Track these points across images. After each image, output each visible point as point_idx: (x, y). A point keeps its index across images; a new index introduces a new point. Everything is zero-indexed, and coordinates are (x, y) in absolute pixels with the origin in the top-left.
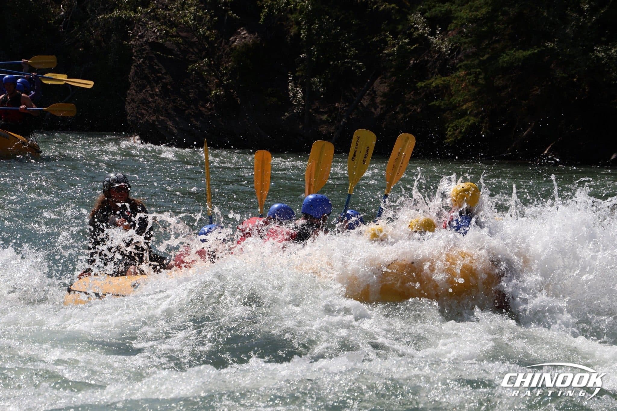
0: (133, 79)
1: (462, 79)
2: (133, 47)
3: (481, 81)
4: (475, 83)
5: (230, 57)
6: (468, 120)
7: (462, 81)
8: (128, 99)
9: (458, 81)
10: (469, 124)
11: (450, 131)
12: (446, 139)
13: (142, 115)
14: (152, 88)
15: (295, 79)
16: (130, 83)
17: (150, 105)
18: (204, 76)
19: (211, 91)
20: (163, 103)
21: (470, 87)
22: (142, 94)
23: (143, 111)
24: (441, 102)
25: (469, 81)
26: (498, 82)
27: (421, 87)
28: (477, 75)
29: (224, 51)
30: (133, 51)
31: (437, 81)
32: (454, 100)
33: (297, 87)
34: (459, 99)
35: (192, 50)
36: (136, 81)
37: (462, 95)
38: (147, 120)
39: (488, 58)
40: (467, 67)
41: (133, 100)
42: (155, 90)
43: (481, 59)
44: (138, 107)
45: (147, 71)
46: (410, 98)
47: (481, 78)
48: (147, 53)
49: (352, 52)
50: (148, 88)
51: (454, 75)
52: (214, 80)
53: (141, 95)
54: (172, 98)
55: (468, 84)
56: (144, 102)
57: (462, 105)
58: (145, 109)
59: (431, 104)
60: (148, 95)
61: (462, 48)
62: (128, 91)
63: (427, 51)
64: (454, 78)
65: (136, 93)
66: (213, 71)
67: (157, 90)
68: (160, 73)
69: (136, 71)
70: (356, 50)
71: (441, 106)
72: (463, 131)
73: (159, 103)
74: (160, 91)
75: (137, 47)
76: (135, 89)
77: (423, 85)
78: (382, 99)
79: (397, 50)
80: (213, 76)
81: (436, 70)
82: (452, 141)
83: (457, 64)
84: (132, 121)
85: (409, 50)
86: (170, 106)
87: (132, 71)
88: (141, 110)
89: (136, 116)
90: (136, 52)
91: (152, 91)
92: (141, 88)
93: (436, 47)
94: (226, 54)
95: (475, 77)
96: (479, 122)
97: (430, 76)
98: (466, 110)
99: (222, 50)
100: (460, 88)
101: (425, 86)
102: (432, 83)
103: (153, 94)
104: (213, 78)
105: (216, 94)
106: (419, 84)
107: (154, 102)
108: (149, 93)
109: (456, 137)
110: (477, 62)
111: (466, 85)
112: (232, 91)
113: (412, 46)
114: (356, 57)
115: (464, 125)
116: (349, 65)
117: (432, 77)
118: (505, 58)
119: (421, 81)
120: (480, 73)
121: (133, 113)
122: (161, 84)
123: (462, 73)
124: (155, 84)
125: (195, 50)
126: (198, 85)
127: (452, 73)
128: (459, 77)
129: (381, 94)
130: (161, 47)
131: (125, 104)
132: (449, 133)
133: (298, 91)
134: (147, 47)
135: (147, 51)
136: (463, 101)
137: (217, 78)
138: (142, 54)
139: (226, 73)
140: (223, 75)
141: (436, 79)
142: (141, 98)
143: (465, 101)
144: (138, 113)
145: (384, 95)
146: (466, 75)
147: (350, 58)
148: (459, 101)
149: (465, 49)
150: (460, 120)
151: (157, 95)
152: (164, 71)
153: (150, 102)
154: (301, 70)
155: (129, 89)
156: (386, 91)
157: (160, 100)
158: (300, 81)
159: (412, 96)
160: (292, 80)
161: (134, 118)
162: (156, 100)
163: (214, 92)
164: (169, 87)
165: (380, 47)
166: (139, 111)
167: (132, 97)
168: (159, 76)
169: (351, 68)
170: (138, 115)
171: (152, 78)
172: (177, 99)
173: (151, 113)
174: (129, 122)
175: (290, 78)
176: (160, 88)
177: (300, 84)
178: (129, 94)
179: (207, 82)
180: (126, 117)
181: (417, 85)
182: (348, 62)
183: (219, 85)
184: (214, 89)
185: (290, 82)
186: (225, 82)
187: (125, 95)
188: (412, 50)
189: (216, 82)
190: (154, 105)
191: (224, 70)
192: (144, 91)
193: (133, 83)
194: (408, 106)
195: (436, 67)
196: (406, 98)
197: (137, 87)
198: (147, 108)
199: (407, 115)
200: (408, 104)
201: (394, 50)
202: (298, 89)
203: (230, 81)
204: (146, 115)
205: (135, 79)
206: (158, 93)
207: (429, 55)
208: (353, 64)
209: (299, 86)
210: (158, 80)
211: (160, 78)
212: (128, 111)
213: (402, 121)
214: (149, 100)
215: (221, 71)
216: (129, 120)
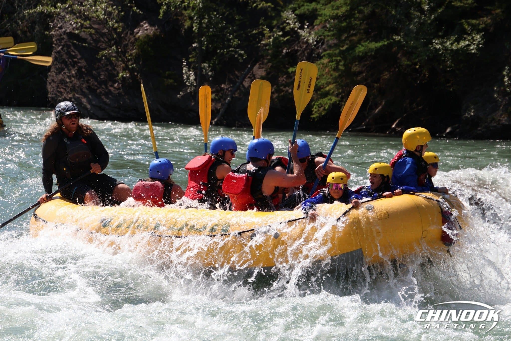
0: (53, 63)
1: (325, 65)
2: (53, 37)
3: (341, 67)
4: (336, 69)
5: (135, 46)
6: (330, 99)
7: (326, 67)
8: (49, 80)
9: (323, 67)
10: (332, 102)
11: (315, 108)
12: (313, 115)
13: (61, 93)
14: (69, 70)
15: (189, 65)
17: (68, 85)
18: (113, 61)
19: (118, 73)
20: (78, 83)
21: (332, 72)
22: (61, 75)
23: (62, 90)
25: (331, 68)
26: (355, 68)
27: (292, 72)
28: (338, 63)
29: (129, 41)
30: (54, 40)
32: (319, 82)
33: (190, 71)
34: (323, 82)
35: (102, 40)
36: (56, 64)
37: (325, 78)
38: (65, 97)
39: (347, 48)
40: (330, 56)
41: (53, 81)
42: (71, 72)
43: (341, 49)
44: (58, 87)
45: (65, 57)
46: (283, 80)
47: (341, 65)
48: (65, 42)
49: (236, 42)
50: (66, 71)
51: (319, 62)
53: (60, 77)
54: (86, 79)
55: (330, 70)
57: (326, 87)
58: (63, 88)
60: (66, 76)
61: (326, 40)
62: (49, 73)
63: (297, 42)
64: (319, 64)
65: (56, 74)
66: (120, 57)
67: (73, 73)
68: (76, 58)
69: (55, 56)
70: (239, 40)
72: (326, 108)
73: (75, 83)
74: (76, 73)
75: (57, 36)
76: (55, 71)
77: (293, 70)
79: (273, 41)
80: (120, 61)
81: (305, 58)
82: (317, 117)
83: (322, 53)
84: (52, 98)
85: (282, 41)
86: (84, 86)
87: (53, 56)
89: (56, 94)
90: (56, 40)
91: (69, 73)
92: (59, 71)
93: (305, 39)
94: (131, 43)
95: (336, 64)
96: (339, 101)
98: (329, 91)
99: (128, 40)
100: (324, 73)
103: (70, 76)
104: (120, 63)
105: (122, 76)
107: (71, 82)
108: (67, 75)
109: (321, 113)
110: (337, 51)
111: (329, 71)
112: (136, 74)
113: (285, 38)
114: (238, 46)
115: (327, 103)
116: (233, 53)
118: (361, 48)
119: (292, 66)
120: (340, 61)
121: (53, 91)
122: (76, 68)
123: (325, 60)
124: (71, 68)
125: (106, 39)
126: (108, 69)
127: (317, 60)
128: (323, 64)
129: (260, 77)
130: (77, 37)
131: (47, 84)
132: (315, 110)
133: (191, 74)
134: (65, 37)
135: (65, 40)
136: (326, 84)
137: (124, 63)
138: (60, 42)
139: (131, 59)
140: (129, 60)
143: (328, 84)
144: (58, 91)
145: (262, 78)
146: (329, 62)
147: (234, 47)
148: (323, 84)
149: (328, 41)
150: (324, 100)
151: (74, 77)
152: (79, 57)
153: (67, 83)
154: (193, 57)
155: (50, 71)
156: (263, 74)
157: (76, 81)
158: (192, 66)
159: (285, 79)
160: (186, 65)
161: (54, 96)
162: (73, 81)
163: (121, 75)
164: (83, 70)
165: (259, 38)
166: (59, 90)
167: (53, 78)
168: (75, 61)
169: (234, 55)
170: (57, 93)
171: (69, 62)
172: (90, 80)
173: (68, 92)
174: (50, 99)
175: (185, 64)
176: (76, 71)
177: (193, 68)
178: (50, 75)
179: (116, 66)
180: (48, 94)
181: (289, 70)
182: (232, 51)
183: (125, 69)
184: (121, 72)
185: (184, 67)
186: (130, 67)
187: (47, 77)
188: (285, 41)
189: (123, 67)
190: (71, 85)
191: (129, 56)
192: (62, 73)
193: (53, 66)
194: (282, 88)
195: (304, 55)
196: (279, 81)
197: (57, 70)
198: (65, 87)
199: (280, 95)
200: (281, 86)
201: (270, 41)
202: (191, 72)
203: (135, 65)
204: (64, 93)
205: (55, 63)
206: (75, 75)
207: (299, 45)
208: (236, 52)
209: (191, 70)
210: (74, 64)
211: (76, 63)
212: (49, 90)
213: (276, 100)
214: (66, 81)
215: (127, 57)
216: (50, 97)
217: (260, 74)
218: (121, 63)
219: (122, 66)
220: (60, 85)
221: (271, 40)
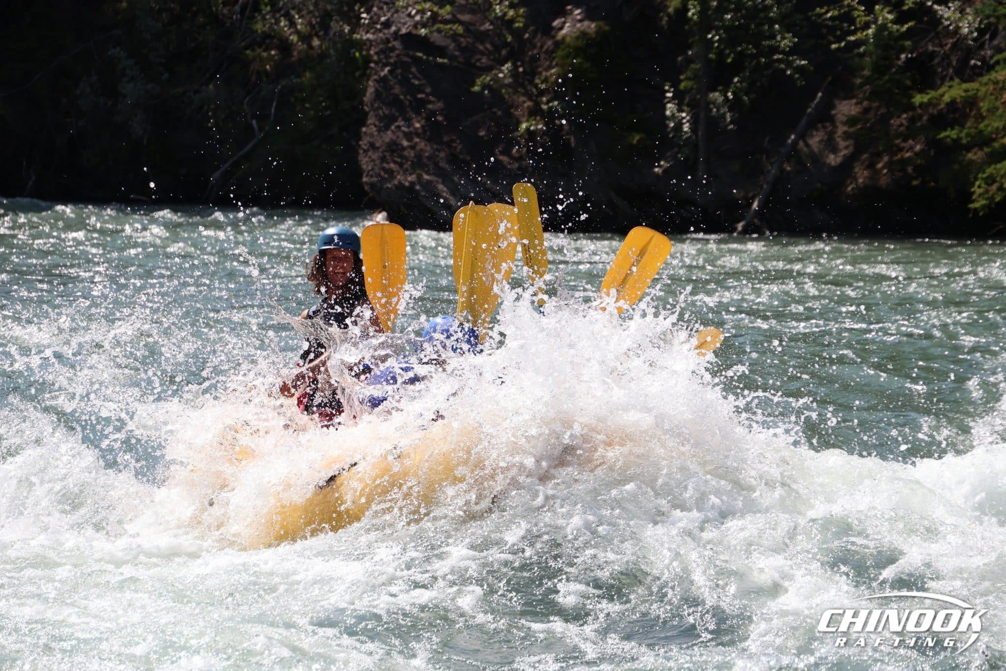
0: (372, 105)
1: (1001, 85)
2: (371, 46)
5: (554, 58)
7: (1002, 89)
8: (364, 143)
9: (994, 89)
11: (979, 187)
12: (973, 202)
13: (390, 172)
14: (408, 121)
15: (679, 97)
16: (366, 114)
17: (406, 153)
18: (506, 97)
19: (518, 123)
20: (428, 148)
22: (389, 132)
23: (392, 165)
24: (961, 132)
27: (922, 105)
29: (542, 47)
30: (372, 52)
31: (953, 91)
32: (987, 126)
33: (682, 111)
35: (481, 47)
36: (379, 108)
37: (1001, 116)
38: (400, 182)
41: (372, 146)
42: (413, 124)
44: (383, 159)
45: (397, 90)
46: (901, 125)
48: (398, 56)
49: (787, 40)
50: (400, 123)
51: (985, 79)
52: (524, 102)
53: (389, 136)
54: (446, 139)
57: (1003, 137)
58: (395, 162)
59: (943, 135)
60: (401, 135)
61: (1000, 27)
62: (364, 129)
63: (932, 34)
64: (986, 84)
65: (379, 131)
66: (523, 87)
67: (418, 125)
68: (423, 92)
69: (376, 90)
70: (794, 36)
71: (961, 139)
73: (421, 150)
74: (423, 127)
75: (379, 44)
76: (377, 123)
77: (925, 98)
78: (845, 128)
79: (875, 34)
80: (524, 94)
81: (951, 71)
82: (983, 206)
83: (992, 57)
84: (372, 185)
85: (896, 34)
86: (442, 155)
87: (370, 91)
88: (388, 163)
89: (379, 176)
90: (377, 53)
91: (409, 127)
92: (386, 122)
93: (950, 25)
94: (546, 53)
97: (939, 82)
99: (539, 45)
100: (998, 104)
101: (930, 103)
102: (943, 95)
103: (411, 132)
104: (522, 99)
105: (528, 129)
106: (918, 99)
107: (413, 147)
108: (404, 132)
109: (992, 198)
113: (902, 26)
114: (794, 50)
116: (783, 66)
117: (942, 84)
119: (921, 91)
121: (373, 169)
122: (424, 115)
123: (1001, 75)
124: (412, 114)
125: (488, 46)
126: (495, 113)
127: (982, 75)
128: (996, 83)
129: (845, 119)
130: (424, 43)
131: (358, 154)
132: (979, 191)
133: (684, 118)
134: (397, 44)
135: (397, 52)
136: (1004, 129)
137: (530, 99)
138: (387, 57)
139: (546, 89)
140: (542, 93)
141: (950, 87)
142: (387, 140)
144: (384, 169)
145: (851, 121)
147: (783, 52)
150: (999, 166)
151: (418, 135)
152: (428, 90)
153: (404, 149)
154: (688, 79)
155: (364, 124)
156: (853, 113)
157: (423, 144)
158: (687, 100)
159: (904, 122)
160: (673, 98)
161: (375, 179)
162: (416, 143)
163: (524, 126)
164: (440, 118)
165: (841, 29)
166: (385, 165)
167: (371, 140)
168: (421, 99)
169: (784, 71)
170: (382, 173)
171: (407, 103)
172: (454, 141)
173: (407, 170)
174: (366, 188)
175: (669, 95)
176: (423, 122)
177: (688, 106)
178: (365, 133)
179: (512, 107)
180: (361, 177)
181: (913, 100)
182: (779, 61)
183: (535, 112)
184: (525, 119)
185: (669, 102)
186: (545, 107)
187: (358, 137)
188: (903, 33)
189: (528, 107)
190: (412, 154)
191: (542, 83)
192: (393, 127)
193: (372, 113)
194: (897, 142)
195: (949, 64)
196: (892, 125)
197: (381, 120)
198: (399, 160)
199: (896, 158)
200: (897, 138)
201: (867, 35)
202: (684, 115)
203: (556, 103)
204: (399, 173)
205: (376, 105)
206: (420, 131)
207: (937, 41)
208: (789, 64)
209: (685, 108)
210: (419, 106)
211: (423, 103)
212: (364, 167)
213: (885, 171)
214: (402, 145)
215: (537, 84)
216: (366, 183)
217: (846, 112)
218: (525, 99)
219: (526, 105)
220: (387, 154)
221: (870, 31)
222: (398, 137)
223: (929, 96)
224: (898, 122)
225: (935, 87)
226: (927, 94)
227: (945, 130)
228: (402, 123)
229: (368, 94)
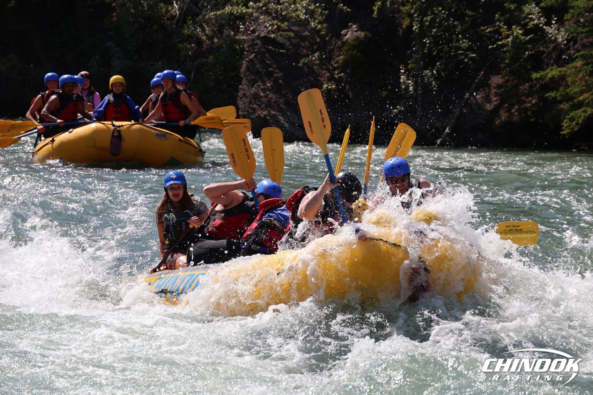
0: (245, 74)
1: (578, 69)
2: (245, 42)
5: (342, 51)
6: (585, 111)
7: (579, 71)
8: (240, 94)
9: (575, 71)
10: (587, 115)
11: (566, 123)
12: (563, 130)
13: (254, 109)
14: (264, 83)
16: (242, 78)
17: (262, 99)
18: (316, 70)
19: (322, 84)
20: (274, 97)
21: (587, 78)
22: (254, 88)
23: (255, 106)
24: (557, 93)
25: (586, 72)
27: (536, 79)
29: (335, 45)
30: (245, 46)
31: (553, 72)
32: (571, 91)
33: (409, 80)
34: (576, 90)
35: (303, 44)
36: (248, 76)
37: (578, 86)
38: (259, 115)
40: (584, 57)
41: (244, 95)
42: (266, 84)
44: (250, 102)
45: (258, 66)
46: (525, 89)
48: (259, 48)
49: (465, 44)
51: (570, 66)
52: (326, 73)
53: (253, 90)
54: (284, 92)
55: (585, 75)
56: (256, 96)
57: (579, 97)
58: (257, 104)
59: (547, 95)
60: (260, 90)
61: (579, 38)
62: (240, 86)
63: (542, 42)
64: (571, 68)
65: (248, 87)
66: (325, 65)
67: (269, 85)
68: (272, 68)
69: (247, 66)
70: (469, 41)
71: (557, 97)
72: (580, 122)
73: (271, 98)
74: (271, 85)
75: (249, 42)
76: (247, 83)
77: (538, 75)
78: (495, 90)
79: (512, 42)
80: (326, 70)
81: (552, 61)
82: (568, 133)
83: (574, 54)
84: (244, 116)
85: (523, 41)
86: (282, 101)
87: (244, 66)
88: (253, 105)
89: (248, 111)
90: (248, 47)
91: (264, 86)
92: (252, 83)
93: (552, 37)
94: (337, 48)
97: (546, 67)
98: (583, 101)
99: (334, 44)
100: (577, 79)
101: (541, 78)
102: (547, 74)
103: (265, 89)
104: (324, 72)
105: (327, 87)
106: (535, 75)
107: (266, 97)
108: (261, 88)
109: (573, 129)
111: (583, 76)
112: (343, 85)
113: (527, 37)
114: (470, 49)
115: (581, 116)
116: (463, 57)
117: (547, 68)
119: (536, 71)
121: (244, 108)
122: (272, 79)
123: (578, 63)
124: (266, 79)
125: (307, 44)
126: (310, 79)
127: (568, 64)
128: (576, 68)
129: (495, 86)
130: (273, 42)
131: (237, 99)
132: (566, 125)
133: (410, 83)
134: (259, 42)
135: (259, 46)
136: (580, 92)
137: (329, 72)
138: (253, 49)
139: (338, 67)
140: (335, 69)
141: (552, 70)
142: (253, 92)
143: (582, 92)
144: (250, 107)
145: (499, 87)
146: (583, 65)
147: (463, 50)
148: (576, 92)
149: (581, 39)
150: (577, 112)
151: (269, 90)
152: (275, 66)
153: (261, 97)
154: (412, 63)
155: (240, 84)
156: (500, 82)
157: (271, 95)
158: (411, 74)
159: (527, 87)
160: (405, 73)
161: (246, 113)
162: (268, 95)
163: (325, 86)
164: (281, 81)
165: (494, 38)
166: (251, 106)
167: (244, 92)
168: (271, 71)
169: (464, 59)
170: (250, 110)
171: (264, 73)
172: (287, 93)
173: (263, 108)
175: (403, 71)
176: (272, 83)
178: (241, 88)
179: (319, 76)
180: (238, 112)
181: (532, 76)
182: (461, 54)
183: (331, 79)
184: (326, 83)
185: (402, 75)
186: (336, 76)
187: (237, 90)
188: (527, 41)
189: (328, 76)
190: (266, 100)
191: (335, 64)
192: (256, 86)
193: (244, 78)
195: (551, 58)
196: (520, 89)
197: (249, 82)
198: (259, 103)
199: (522, 107)
200: (523, 96)
201: (508, 41)
202: (410, 82)
203: (343, 74)
204: (258, 110)
205: (247, 74)
206: (270, 88)
207: (545, 45)
208: (466, 56)
209: (411, 78)
210: (270, 75)
211: (272, 73)
212: (240, 106)
213: (516, 113)
214: (260, 95)
215: (332, 64)
216: (241, 115)
217: (496, 82)
218: (326, 72)
219: (326, 75)
220: (252, 100)
221: (510, 39)
222: (258, 91)
223: (540, 74)
224: (524, 88)
225: (543, 70)
226: (540, 73)
227: (549, 92)
228: (260, 84)
229: (243, 68)
